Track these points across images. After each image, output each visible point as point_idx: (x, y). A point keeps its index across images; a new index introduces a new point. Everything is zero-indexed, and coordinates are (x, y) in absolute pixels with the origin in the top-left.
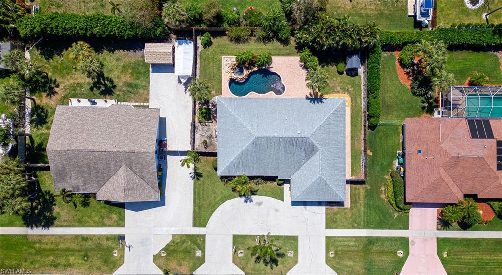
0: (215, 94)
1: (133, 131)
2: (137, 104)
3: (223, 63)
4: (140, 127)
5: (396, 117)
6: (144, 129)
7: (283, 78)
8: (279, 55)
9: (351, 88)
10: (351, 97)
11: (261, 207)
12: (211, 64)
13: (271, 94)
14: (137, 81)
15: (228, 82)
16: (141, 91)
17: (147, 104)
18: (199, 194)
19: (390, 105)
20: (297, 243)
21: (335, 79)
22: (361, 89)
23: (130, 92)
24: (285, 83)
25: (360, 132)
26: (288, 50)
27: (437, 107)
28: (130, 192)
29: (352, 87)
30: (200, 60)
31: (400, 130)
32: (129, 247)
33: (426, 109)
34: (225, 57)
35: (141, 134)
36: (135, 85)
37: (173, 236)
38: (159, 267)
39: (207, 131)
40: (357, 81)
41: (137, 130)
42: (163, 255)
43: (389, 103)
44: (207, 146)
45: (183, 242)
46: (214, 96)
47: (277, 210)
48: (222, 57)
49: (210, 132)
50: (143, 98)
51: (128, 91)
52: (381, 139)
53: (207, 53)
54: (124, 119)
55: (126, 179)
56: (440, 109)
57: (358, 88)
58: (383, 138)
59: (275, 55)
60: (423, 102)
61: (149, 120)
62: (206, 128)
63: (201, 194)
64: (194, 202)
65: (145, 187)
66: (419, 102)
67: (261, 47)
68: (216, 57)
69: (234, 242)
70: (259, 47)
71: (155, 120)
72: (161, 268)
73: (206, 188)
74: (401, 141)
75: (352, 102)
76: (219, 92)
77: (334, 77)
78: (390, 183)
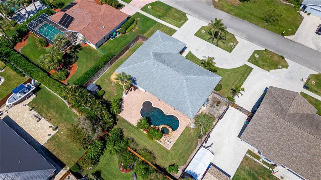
0: (192, 129)
1: (270, 131)
2: (256, 160)
3: (171, 145)
4: (263, 131)
5: (97, 53)
6: (260, 129)
7: (140, 109)
8: (131, 125)
9: (106, 81)
11: (205, 56)
12: (181, 151)
13: (154, 105)
14: (247, 178)
15: (177, 130)
16: (247, 168)
17: (247, 154)
18: (240, 81)
19: (94, 61)
20: (196, 33)
21: (110, 91)
22: (102, 77)
23: (257, 173)
24: (141, 105)
25: (122, 58)
26: (122, 124)
27: (73, 46)
28: (290, 96)
29: (104, 81)
30: (187, 160)
31: (101, 47)
32: (302, 80)
33: (79, 48)
34: (167, 148)
35: (265, 126)
36: (250, 176)
37: (269, 71)
38: (286, 62)
39: (212, 111)
40: (99, 82)
41: (266, 131)
42: (281, 66)
43: (94, 62)
44: (217, 102)
45: (263, 65)
46: (193, 128)
47: (197, 50)
48: (169, 149)
49: (211, 109)
50: (248, 161)
51: (258, 175)
52: (115, 49)
53: (179, 161)
54: (274, 146)
55: (290, 105)
56: (73, 44)
57: (102, 78)
58: (113, 49)
59: (133, 126)
60: (78, 52)
61: (253, 133)
62: (212, 113)
63: (238, 80)
64: (245, 79)
65: (277, 96)
66: (79, 53)
67: (138, 138)
68: (174, 154)
69: (232, 49)
70: (139, 139)
71: (248, 131)
72: (285, 60)
73: (233, 81)
74: (106, 43)
75: (112, 74)
76: (187, 128)
77: (110, 92)
78: (129, 29)
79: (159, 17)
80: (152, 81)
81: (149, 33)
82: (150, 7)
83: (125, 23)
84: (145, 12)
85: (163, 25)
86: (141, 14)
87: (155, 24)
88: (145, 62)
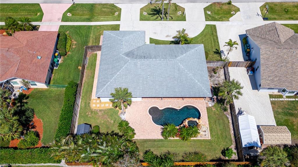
0: (212, 108)
1: (282, 66)
3: (208, 133)
4: (276, 70)
5: (54, 92)
6: (273, 69)
7: (151, 120)
8: (154, 141)
9: (89, 114)
10: (89, 106)
11: (167, 35)
12: (219, 133)
13: (161, 107)
14: (286, 118)
15: (201, 116)
16: (280, 110)
17: (271, 99)
18: (214, 42)
19: (56, 101)
20: (140, 17)
21: (102, 122)
22: (80, 114)
23: (289, 109)
24: (149, 116)
25: (85, 82)
26: (145, 146)
27: (14, 99)
28: (271, 29)
29: (87, 116)
30: (231, 137)
31: (52, 82)
32: (258, 15)
33: (25, 98)
34: (207, 139)
35: (275, 64)
36: (287, 115)
37: (229, 21)
38: (235, 6)
39: (215, 80)
40: (82, 120)
41: (279, 67)
42: (234, 12)
43: (57, 102)
44: (213, 70)
45: (220, 18)
46: (213, 106)
47: (155, 33)
48: (210, 138)
49: (212, 79)
50: (277, 104)
51: (291, 110)
52: (69, 77)
53: (225, 143)
54: (292, 77)
55: (277, 35)
56: (13, 97)
57: (82, 115)
58: (67, 77)
59: (159, 140)
60: (26, 103)
61: (269, 77)
62: (216, 82)
63: (213, 42)
64: (217, 38)
65: (260, 34)
66: (29, 104)
67: (173, 149)
68: (216, 140)
69: (185, 17)
70: (175, 148)
71: (264, 77)
72: (233, 5)
73: (210, 44)
74: (53, 75)
75: (89, 103)
76: (208, 109)
77: (103, 123)
78: (68, 47)
79: (89, 20)
80: (145, 83)
81: (93, 41)
82: (69, 15)
83: (59, 43)
84: (69, 22)
85: (100, 26)
86: (66, 26)
87: (91, 29)
88: (123, 68)
